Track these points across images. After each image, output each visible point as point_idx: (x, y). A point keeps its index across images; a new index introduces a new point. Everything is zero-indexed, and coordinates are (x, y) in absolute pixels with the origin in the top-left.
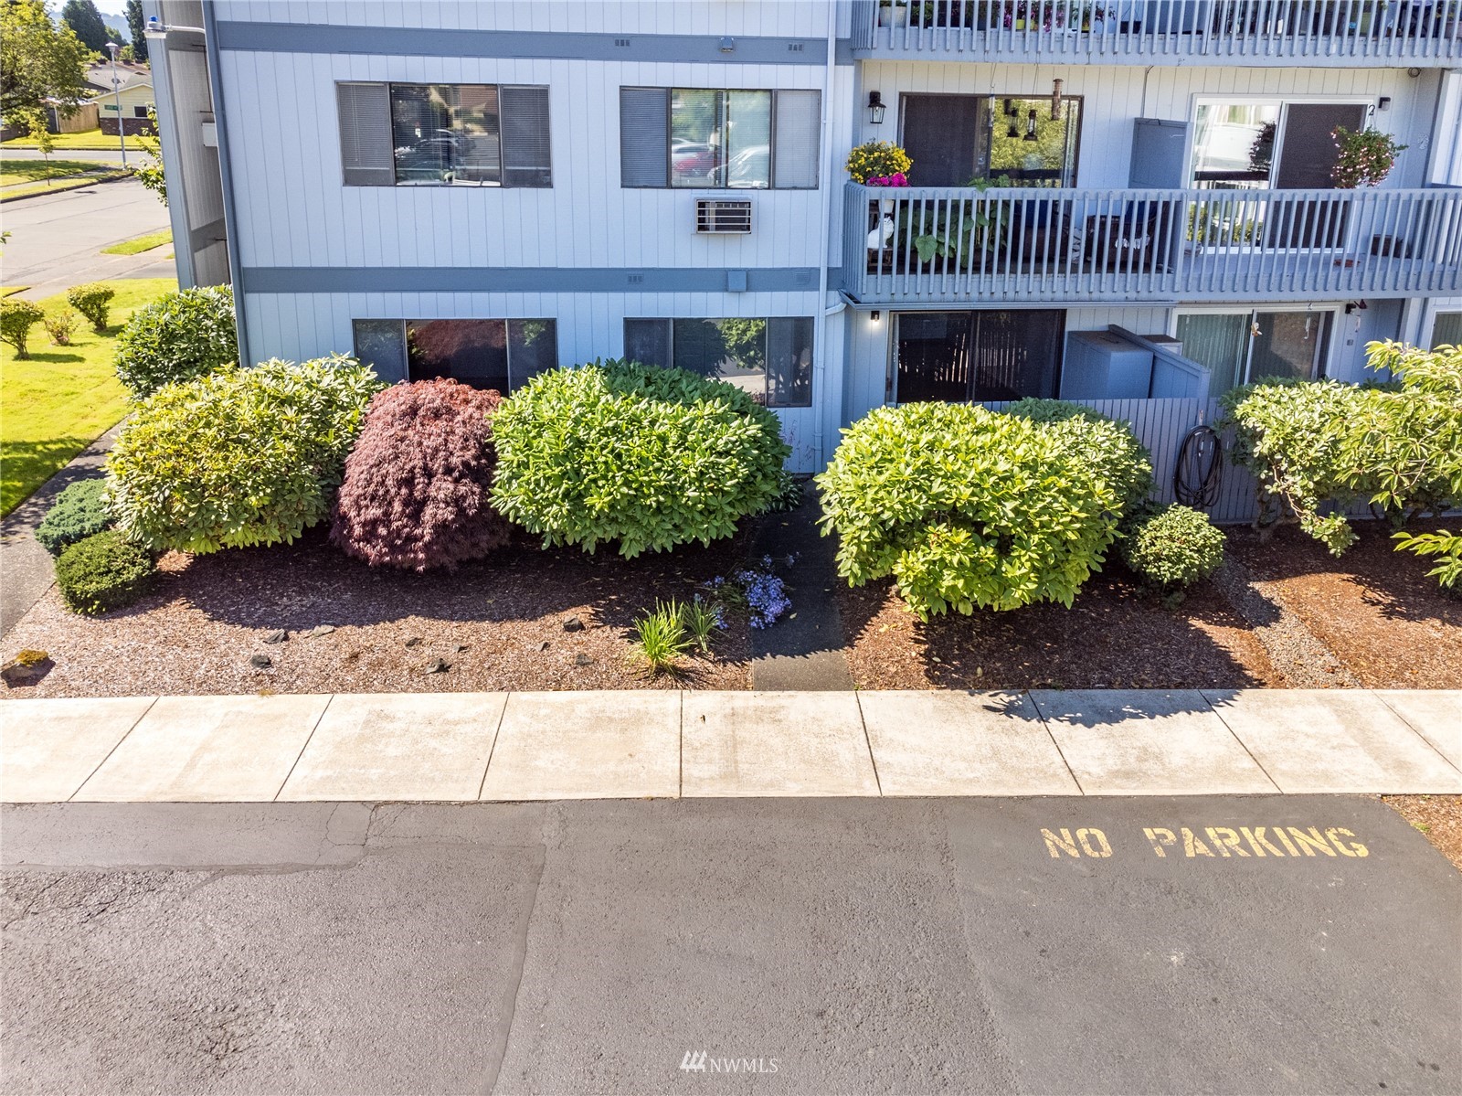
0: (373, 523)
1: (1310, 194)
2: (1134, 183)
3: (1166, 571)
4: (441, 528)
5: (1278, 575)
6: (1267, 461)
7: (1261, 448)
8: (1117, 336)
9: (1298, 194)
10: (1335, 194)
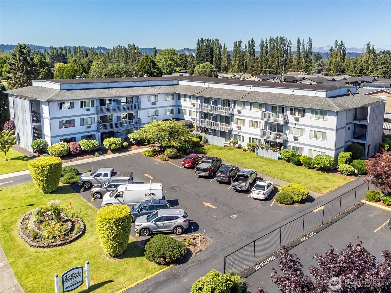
0: (74, 152)
1: (130, 120)
2: (117, 121)
3: (125, 146)
4: (79, 151)
5: (132, 146)
6: (130, 139)
7: (129, 138)
8: (118, 132)
9: (129, 120)
10: (132, 120)
